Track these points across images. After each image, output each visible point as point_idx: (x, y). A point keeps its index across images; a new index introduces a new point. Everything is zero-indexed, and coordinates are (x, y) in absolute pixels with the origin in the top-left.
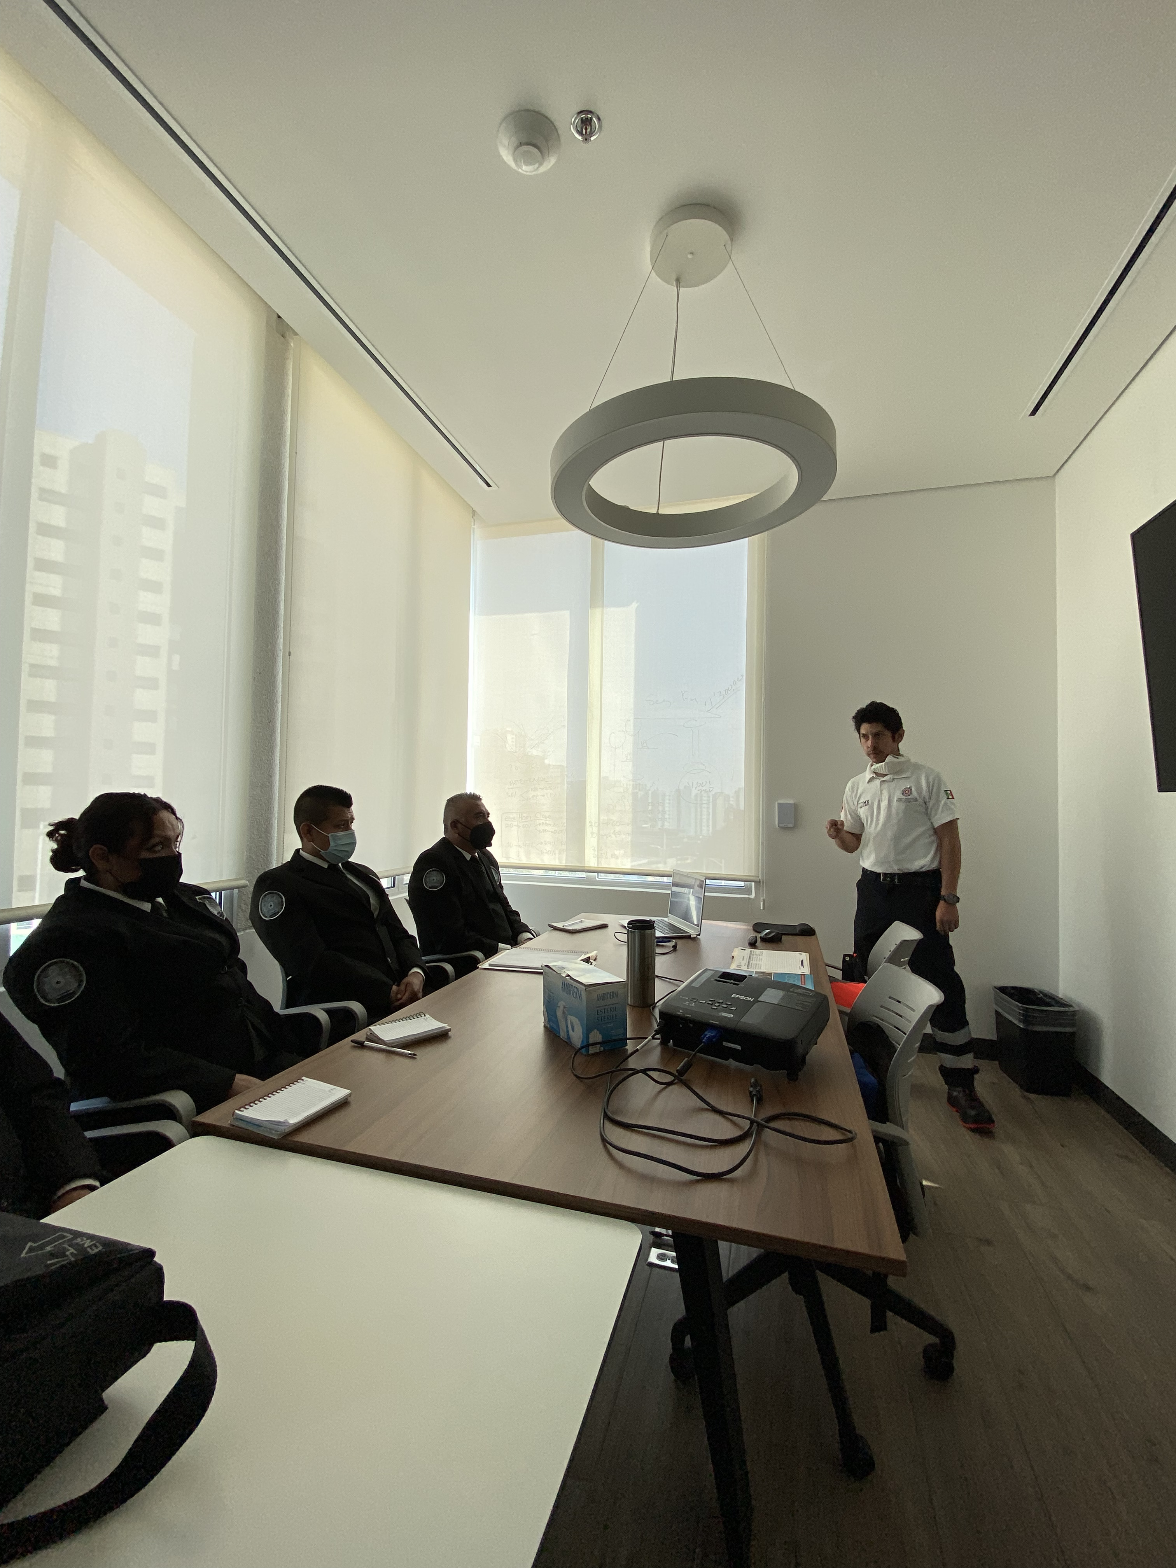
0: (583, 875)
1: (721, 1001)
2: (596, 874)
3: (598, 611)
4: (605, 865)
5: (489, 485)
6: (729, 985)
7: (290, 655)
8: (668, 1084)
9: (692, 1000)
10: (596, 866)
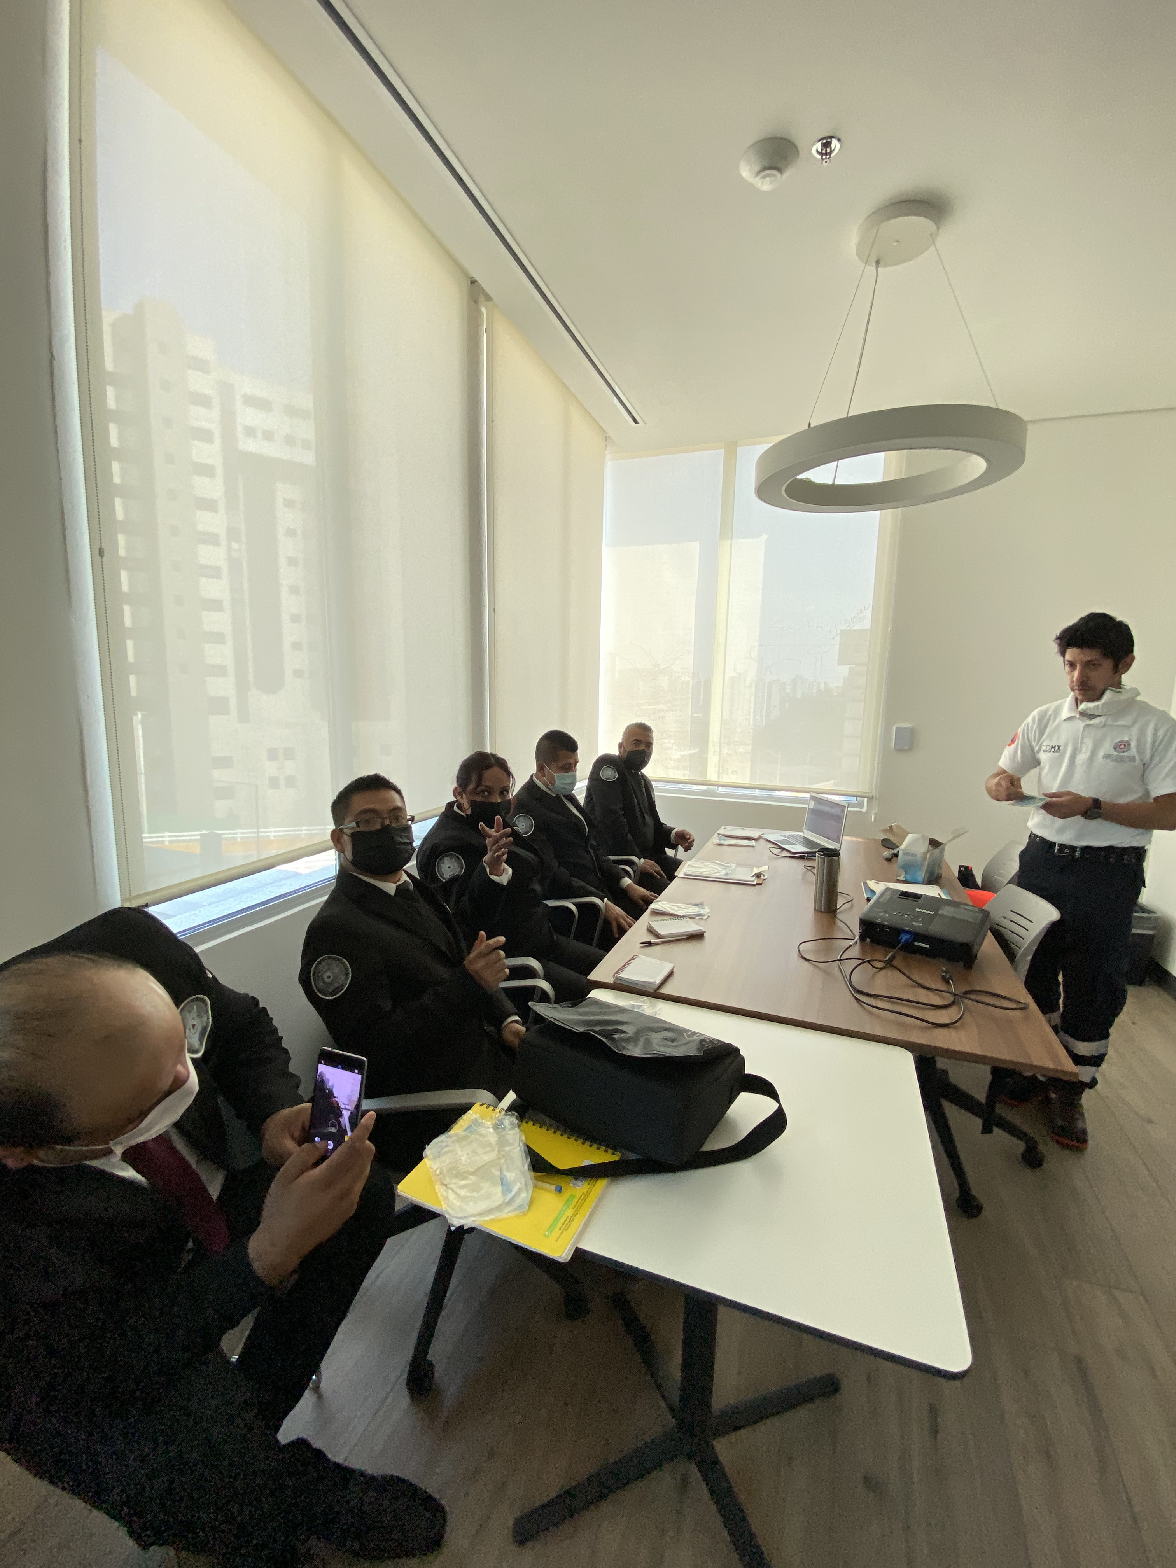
0: (704, 788)
1: (908, 913)
2: (717, 787)
3: (727, 543)
4: (725, 779)
5: (636, 421)
6: (910, 902)
7: (494, 611)
8: (881, 969)
9: (885, 912)
10: (717, 780)
